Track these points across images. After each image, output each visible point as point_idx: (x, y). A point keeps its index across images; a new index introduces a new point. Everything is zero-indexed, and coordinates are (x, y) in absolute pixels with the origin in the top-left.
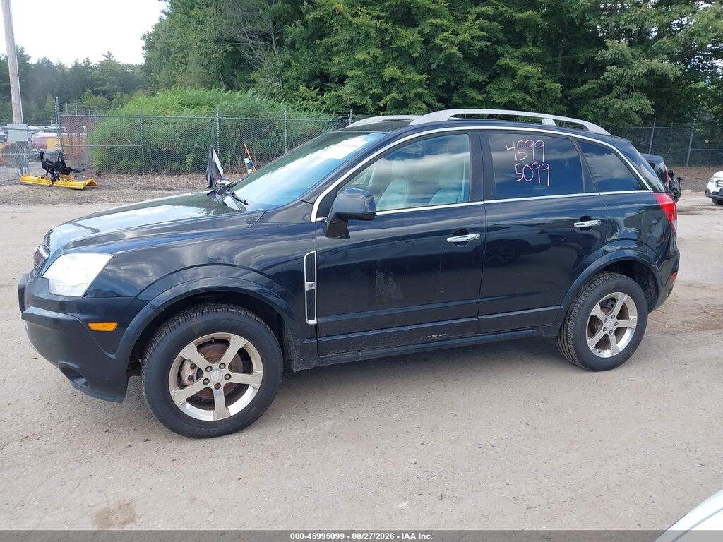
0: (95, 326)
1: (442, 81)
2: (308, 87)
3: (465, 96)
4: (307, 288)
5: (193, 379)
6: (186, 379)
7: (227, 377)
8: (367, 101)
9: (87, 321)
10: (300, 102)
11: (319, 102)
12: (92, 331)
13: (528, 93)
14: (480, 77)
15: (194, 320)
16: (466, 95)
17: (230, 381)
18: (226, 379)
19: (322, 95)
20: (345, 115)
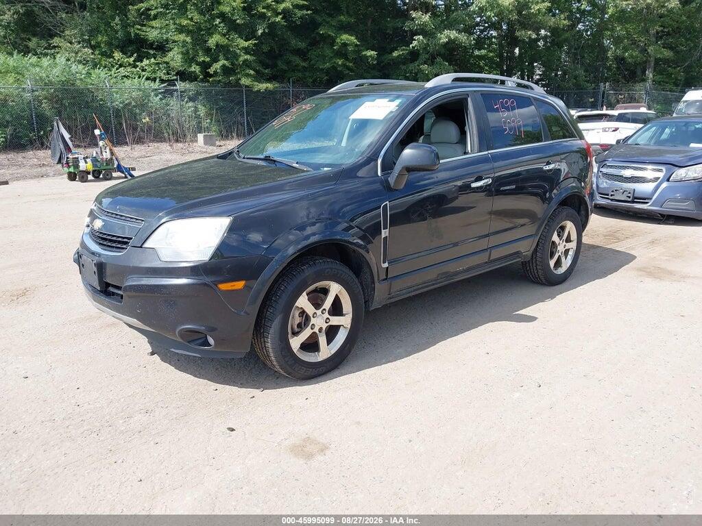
0: (223, 287)
1: (265, 48)
2: (124, 53)
3: (288, 63)
4: (383, 236)
5: (301, 328)
6: (296, 327)
7: (327, 320)
8: (195, 68)
9: (216, 283)
10: (117, 69)
11: (138, 69)
12: (222, 291)
13: (347, 59)
14: (302, 45)
15: (306, 271)
16: (290, 62)
17: (330, 324)
18: (326, 323)
19: (142, 61)
20: (171, 83)
